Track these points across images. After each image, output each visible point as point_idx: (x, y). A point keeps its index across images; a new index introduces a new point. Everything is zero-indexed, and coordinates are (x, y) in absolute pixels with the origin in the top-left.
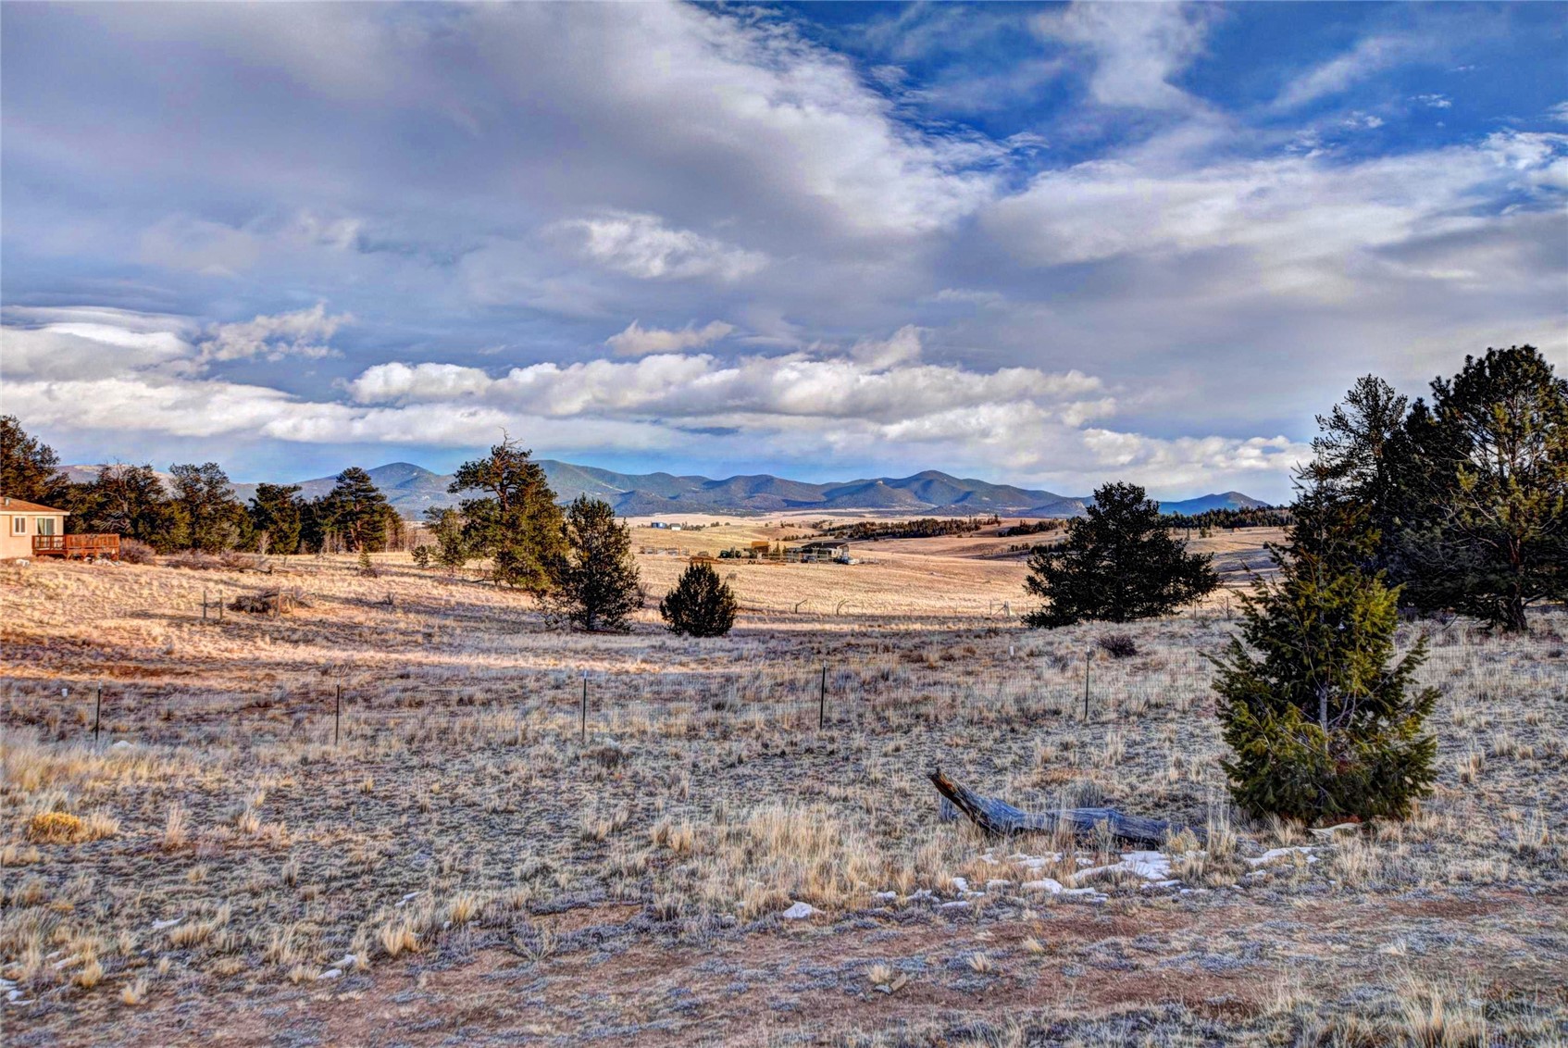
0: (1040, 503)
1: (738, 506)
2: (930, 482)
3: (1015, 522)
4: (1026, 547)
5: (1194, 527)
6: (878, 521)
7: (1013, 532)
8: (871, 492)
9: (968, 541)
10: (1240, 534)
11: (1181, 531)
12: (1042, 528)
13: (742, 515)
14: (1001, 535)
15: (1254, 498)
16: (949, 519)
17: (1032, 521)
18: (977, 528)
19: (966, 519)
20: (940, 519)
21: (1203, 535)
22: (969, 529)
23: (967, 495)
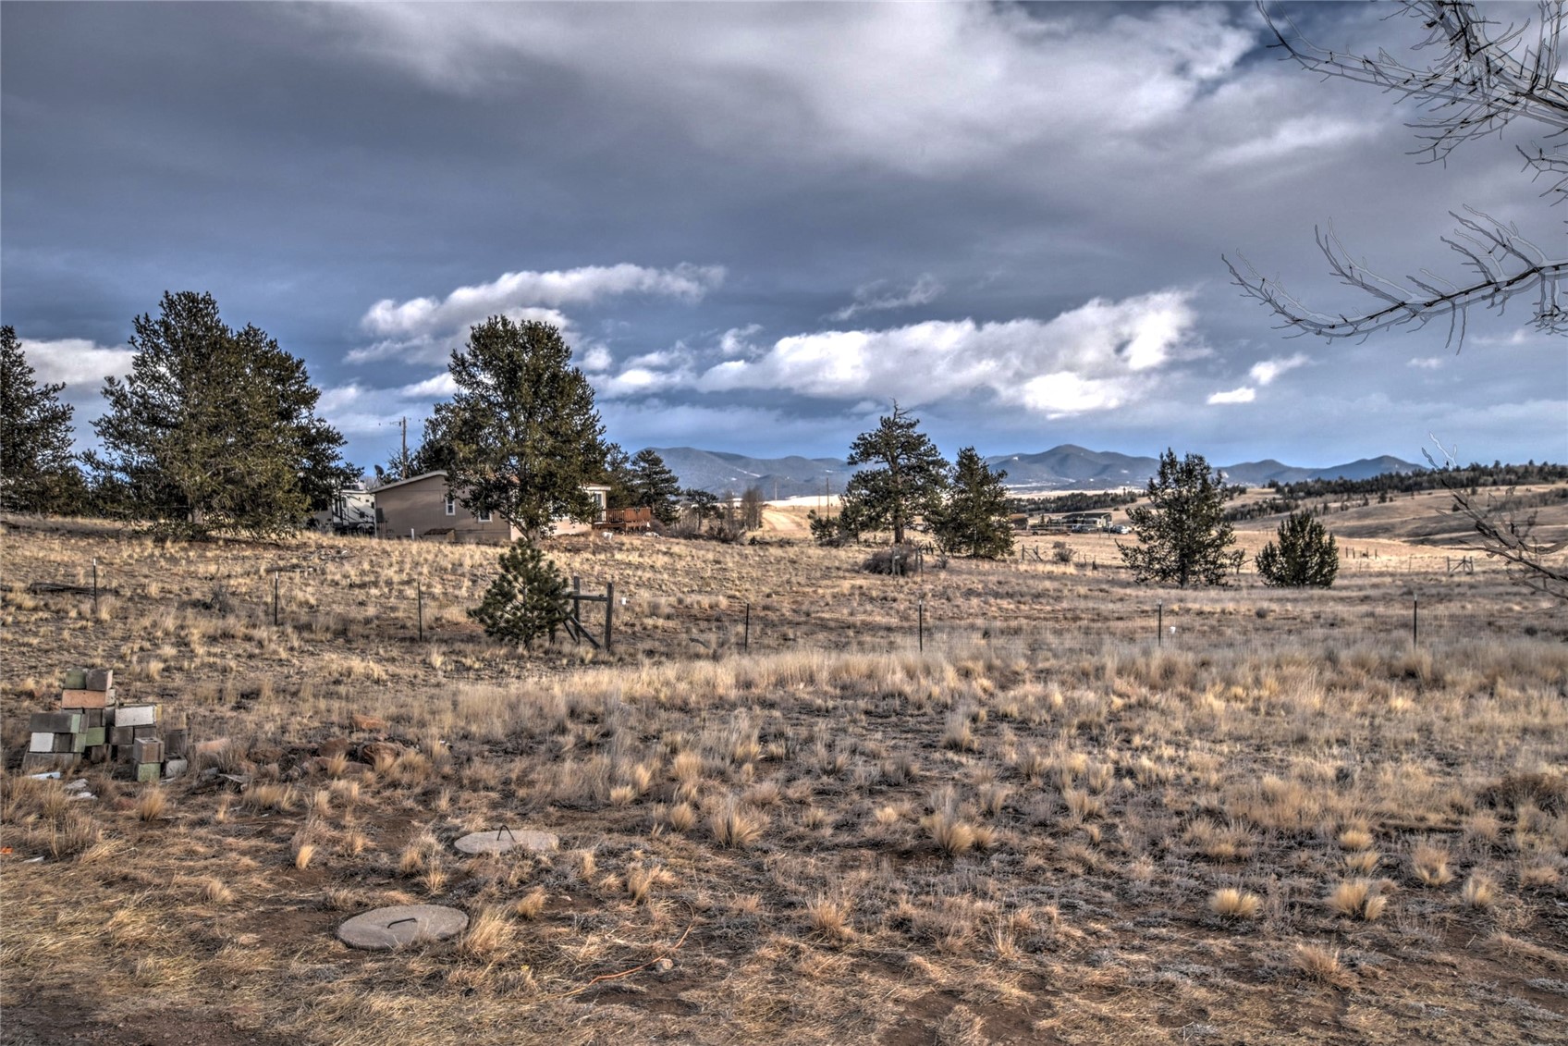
2: (1067, 456)
5: (1371, 491)
10: (1422, 497)
11: (1355, 496)
15: (1410, 461)
16: (1102, 492)
20: (1090, 493)
21: (1383, 499)
23: (1106, 468)
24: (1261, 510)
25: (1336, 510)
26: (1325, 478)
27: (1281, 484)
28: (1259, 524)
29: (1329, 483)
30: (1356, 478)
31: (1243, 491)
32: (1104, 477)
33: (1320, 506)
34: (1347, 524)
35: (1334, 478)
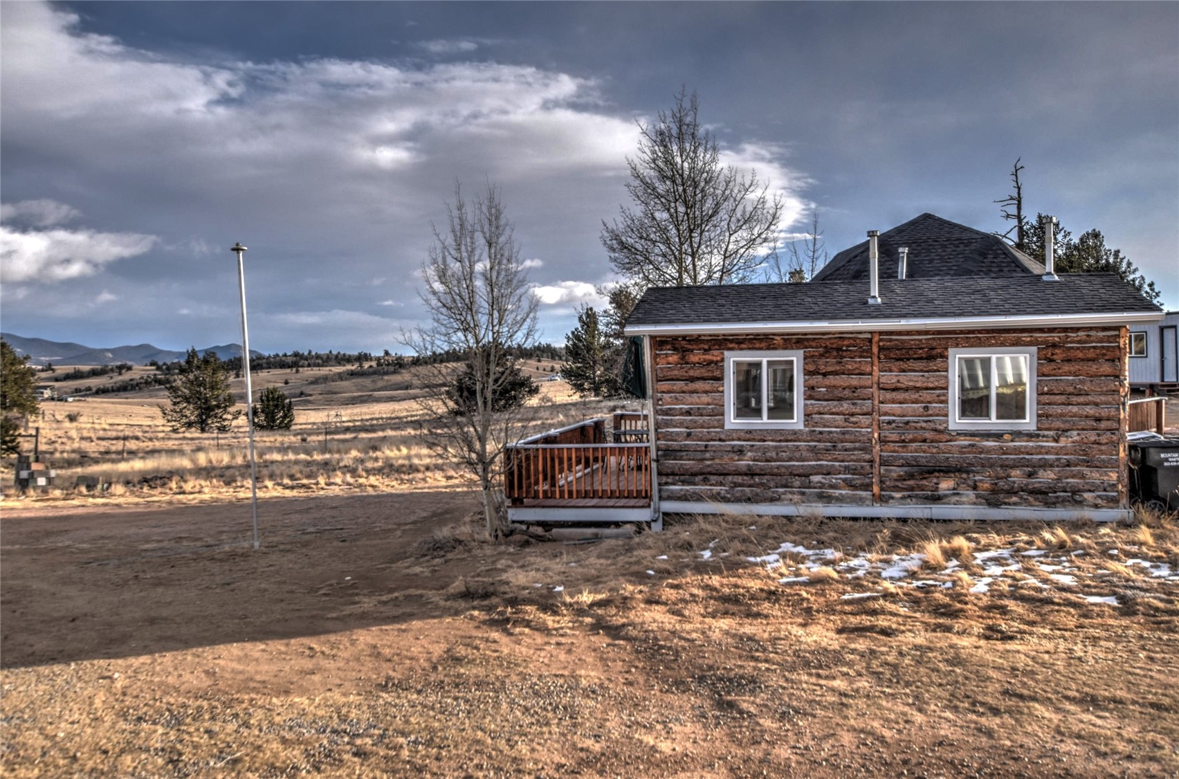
3: (69, 369)
7: (68, 377)
12: (94, 373)
14: (57, 380)
17: (85, 368)
24: (147, 383)
31: (129, 368)
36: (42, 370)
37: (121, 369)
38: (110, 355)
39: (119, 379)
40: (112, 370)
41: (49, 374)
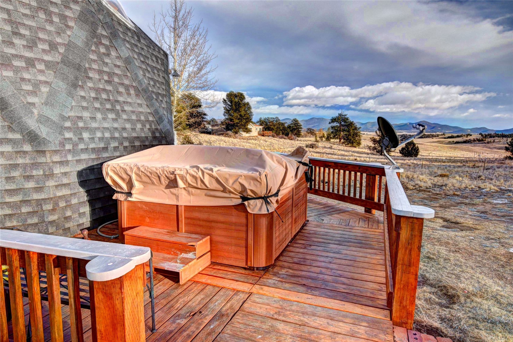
0: (456, 130)
1: (369, 129)
3: (450, 135)
4: (453, 142)
6: (408, 134)
7: (449, 137)
8: (406, 126)
9: (435, 139)
11: (504, 138)
12: (458, 136)
13: (370, 132)
14: (445, 138)
17: (455, 135)
18: (438, 136)
19: (435, 134)
22: (435, 136)
23: (434, 127)
24: (474, 140)
25: (497, 142)
26: (497, 133)
27: (483, 134)
28: (472, 145)
29: (498, 134)
30: (507, 134)
31: (471, 135)
32: (433, 130)
33: (492, 141)
34: (500, 146)
35: (500, 133)
36: (441, 135)
37: (468, 135)
38: (469, 131)
39: (465, 139)
40: (464, 136)
41: (443, 136)
